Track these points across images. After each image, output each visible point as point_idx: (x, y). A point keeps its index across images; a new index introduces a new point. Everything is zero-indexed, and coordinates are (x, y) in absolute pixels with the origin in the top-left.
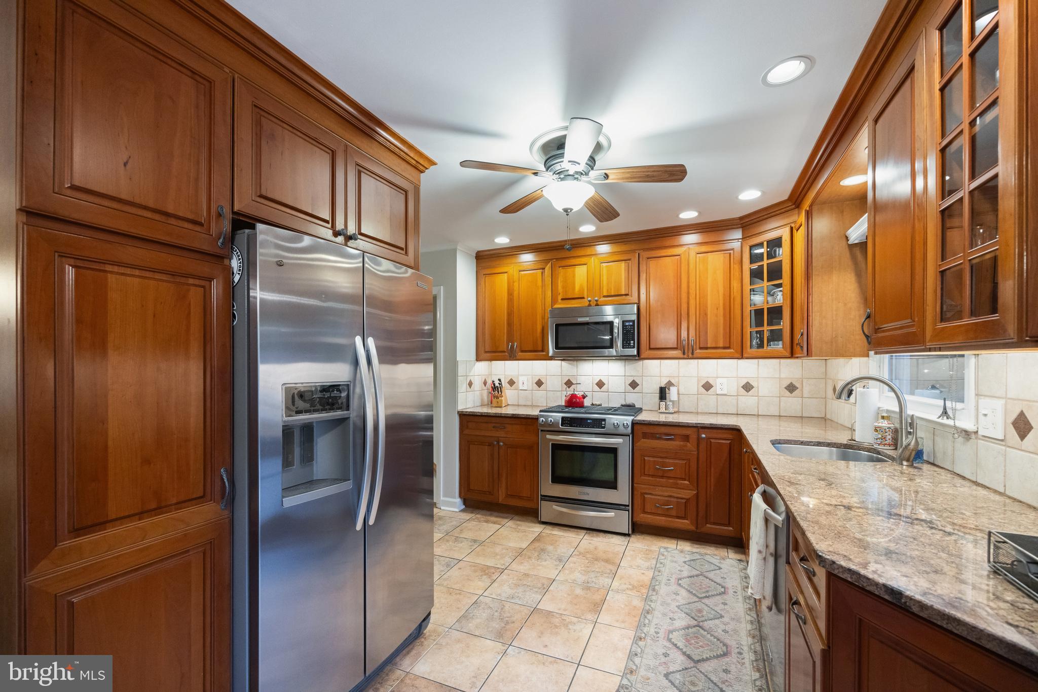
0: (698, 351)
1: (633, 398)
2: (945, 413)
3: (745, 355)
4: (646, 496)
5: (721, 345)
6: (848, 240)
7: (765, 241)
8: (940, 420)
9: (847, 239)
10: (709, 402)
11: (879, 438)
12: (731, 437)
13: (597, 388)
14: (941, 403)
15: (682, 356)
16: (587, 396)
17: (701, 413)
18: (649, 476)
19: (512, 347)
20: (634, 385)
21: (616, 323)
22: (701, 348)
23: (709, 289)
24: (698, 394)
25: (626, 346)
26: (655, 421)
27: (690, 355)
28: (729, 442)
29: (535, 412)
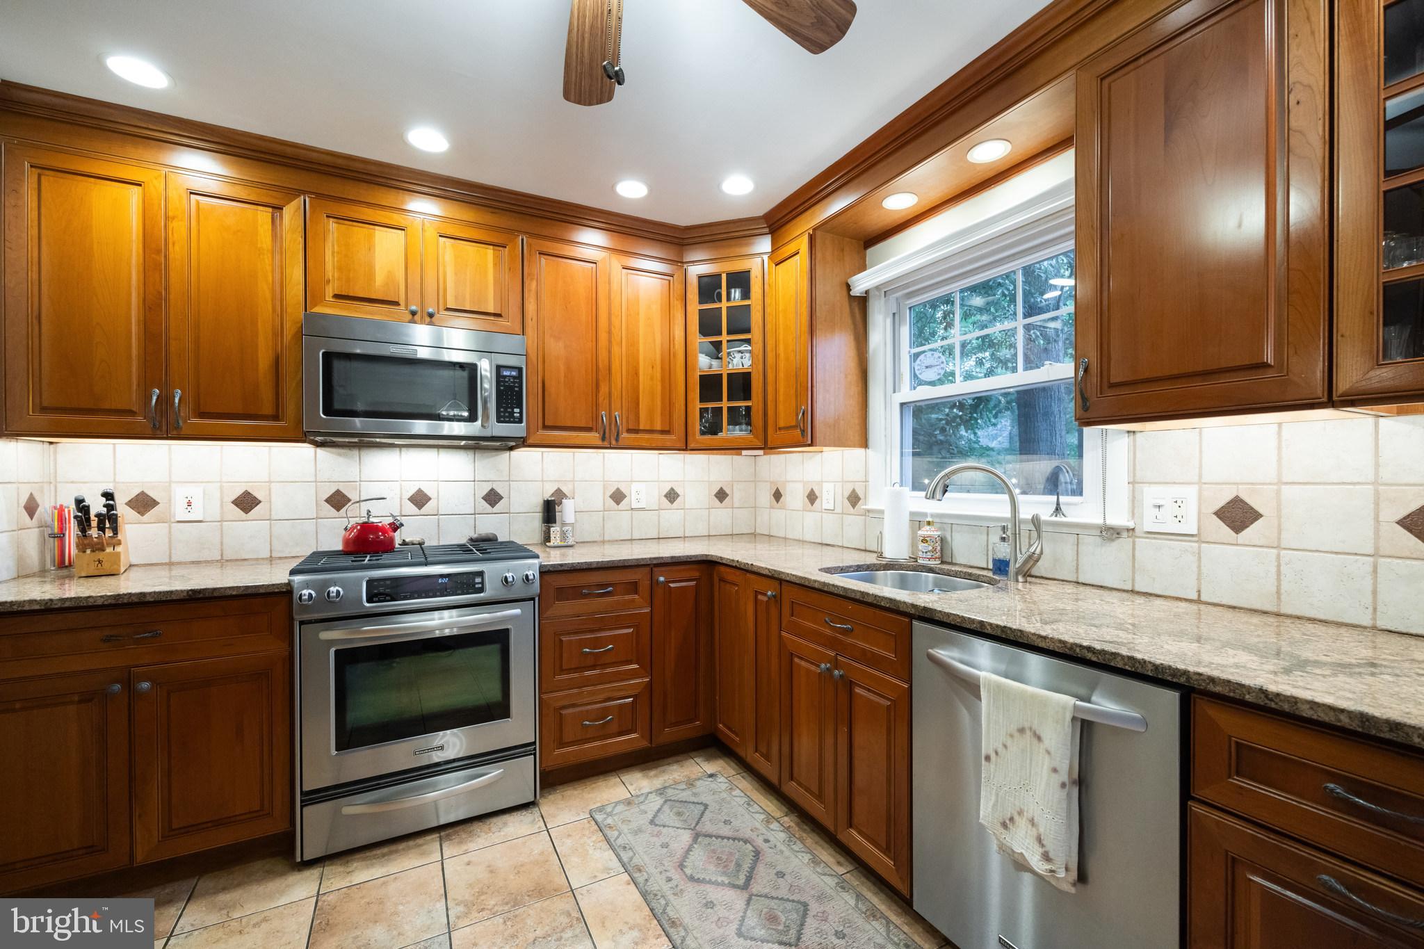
0: (625, 435)
1: (491, 524)
2: (1058, 509)
3: (692, 445)
4: (564, 712)
5: (659, 428)
6: (851, 290)
7: (724, 272)
8: (1054, 518)
9: (848, 288)
10: (620, 522)
11: (929, 551)
12: (697, 574)
13: (412, 508)
14: (1055, 498)
15: (599, 443)
16: (402, 525)
17: (609, 541)
18: (569, 671)
19: (165, 400)
20: (493, 498)
21: (486, 370)
22: (629, 431)
23: (641, 332)
24: (605, 511)
25: (504, 417)
26: (582, 563)
27: (614, 442)
28: (693, 583)
29: (278, 576)
